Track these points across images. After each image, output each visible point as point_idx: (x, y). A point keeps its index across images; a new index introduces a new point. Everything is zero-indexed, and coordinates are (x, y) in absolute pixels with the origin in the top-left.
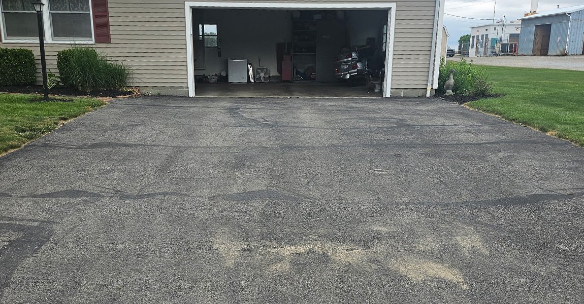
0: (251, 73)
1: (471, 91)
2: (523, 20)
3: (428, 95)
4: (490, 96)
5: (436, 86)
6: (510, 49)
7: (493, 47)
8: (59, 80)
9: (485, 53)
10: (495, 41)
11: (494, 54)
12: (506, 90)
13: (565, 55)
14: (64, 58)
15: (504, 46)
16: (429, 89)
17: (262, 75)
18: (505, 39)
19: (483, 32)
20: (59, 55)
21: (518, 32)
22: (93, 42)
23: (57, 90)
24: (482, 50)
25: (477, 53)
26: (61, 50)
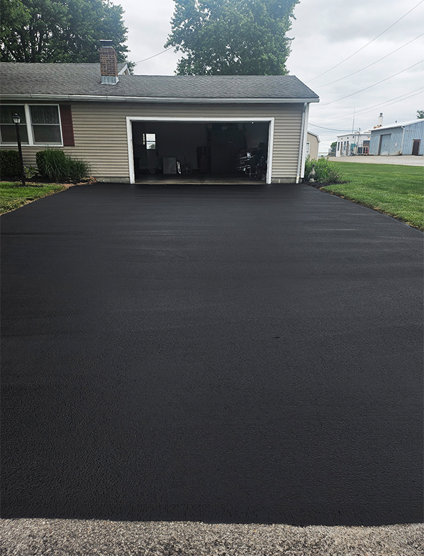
0: (179, 167)
1: (326, 179)
2: (372, 131)
3: (297, 182)
4: (339, 183)
5: (302, 176)
6: (363, 151)
7: (352, 150)
8: (38, 172)
9: (347, 154)
10: (354, 145)
11: (353, 155)
12: (351, 178)
13: (401, 155)
14: (40, 156)
15: (360, 149)
16: (298, 178)
17: (187, 169)
18: (361, 145)
19: (345, 139)
20: (37, 155)
21: (369, 139)
22: (62, 146)
23: (35, 179)
24: (344, 152)
25: (341, 154)
26: (38, 151)
